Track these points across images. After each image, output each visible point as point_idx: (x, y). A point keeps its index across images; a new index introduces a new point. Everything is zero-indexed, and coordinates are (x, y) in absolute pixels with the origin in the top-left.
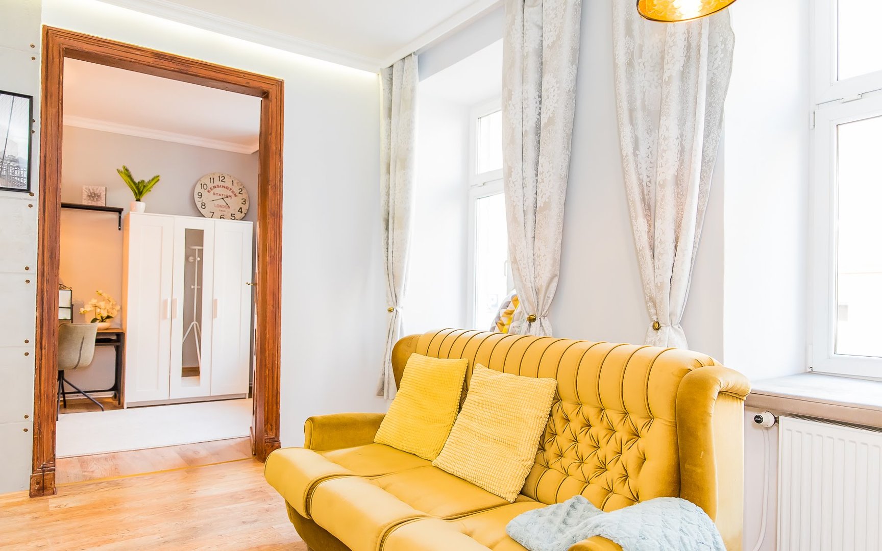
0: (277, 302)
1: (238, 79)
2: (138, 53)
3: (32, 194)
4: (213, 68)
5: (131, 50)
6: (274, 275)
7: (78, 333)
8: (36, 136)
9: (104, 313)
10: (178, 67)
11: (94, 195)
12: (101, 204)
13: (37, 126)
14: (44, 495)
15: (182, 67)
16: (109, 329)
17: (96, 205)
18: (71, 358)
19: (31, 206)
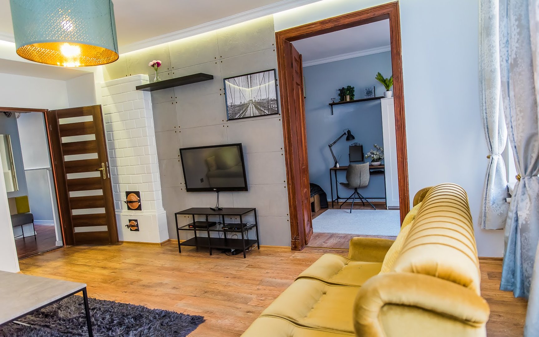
1: (368, 15)
2: (314, 26)
3: (280, 115)
4: (353, 15)
5: (311, 26)
7: (357, 169)
8: (278, 87)
9: (375, 157)
10: (333, 24)
11: (369, 92)
12: (373, 96)
13: (278, 82)
14: (296, 250)
15: (336, 23)
16: (380, 165)
17: (370, 97)
18: (356, 182)
19: (280, 120)
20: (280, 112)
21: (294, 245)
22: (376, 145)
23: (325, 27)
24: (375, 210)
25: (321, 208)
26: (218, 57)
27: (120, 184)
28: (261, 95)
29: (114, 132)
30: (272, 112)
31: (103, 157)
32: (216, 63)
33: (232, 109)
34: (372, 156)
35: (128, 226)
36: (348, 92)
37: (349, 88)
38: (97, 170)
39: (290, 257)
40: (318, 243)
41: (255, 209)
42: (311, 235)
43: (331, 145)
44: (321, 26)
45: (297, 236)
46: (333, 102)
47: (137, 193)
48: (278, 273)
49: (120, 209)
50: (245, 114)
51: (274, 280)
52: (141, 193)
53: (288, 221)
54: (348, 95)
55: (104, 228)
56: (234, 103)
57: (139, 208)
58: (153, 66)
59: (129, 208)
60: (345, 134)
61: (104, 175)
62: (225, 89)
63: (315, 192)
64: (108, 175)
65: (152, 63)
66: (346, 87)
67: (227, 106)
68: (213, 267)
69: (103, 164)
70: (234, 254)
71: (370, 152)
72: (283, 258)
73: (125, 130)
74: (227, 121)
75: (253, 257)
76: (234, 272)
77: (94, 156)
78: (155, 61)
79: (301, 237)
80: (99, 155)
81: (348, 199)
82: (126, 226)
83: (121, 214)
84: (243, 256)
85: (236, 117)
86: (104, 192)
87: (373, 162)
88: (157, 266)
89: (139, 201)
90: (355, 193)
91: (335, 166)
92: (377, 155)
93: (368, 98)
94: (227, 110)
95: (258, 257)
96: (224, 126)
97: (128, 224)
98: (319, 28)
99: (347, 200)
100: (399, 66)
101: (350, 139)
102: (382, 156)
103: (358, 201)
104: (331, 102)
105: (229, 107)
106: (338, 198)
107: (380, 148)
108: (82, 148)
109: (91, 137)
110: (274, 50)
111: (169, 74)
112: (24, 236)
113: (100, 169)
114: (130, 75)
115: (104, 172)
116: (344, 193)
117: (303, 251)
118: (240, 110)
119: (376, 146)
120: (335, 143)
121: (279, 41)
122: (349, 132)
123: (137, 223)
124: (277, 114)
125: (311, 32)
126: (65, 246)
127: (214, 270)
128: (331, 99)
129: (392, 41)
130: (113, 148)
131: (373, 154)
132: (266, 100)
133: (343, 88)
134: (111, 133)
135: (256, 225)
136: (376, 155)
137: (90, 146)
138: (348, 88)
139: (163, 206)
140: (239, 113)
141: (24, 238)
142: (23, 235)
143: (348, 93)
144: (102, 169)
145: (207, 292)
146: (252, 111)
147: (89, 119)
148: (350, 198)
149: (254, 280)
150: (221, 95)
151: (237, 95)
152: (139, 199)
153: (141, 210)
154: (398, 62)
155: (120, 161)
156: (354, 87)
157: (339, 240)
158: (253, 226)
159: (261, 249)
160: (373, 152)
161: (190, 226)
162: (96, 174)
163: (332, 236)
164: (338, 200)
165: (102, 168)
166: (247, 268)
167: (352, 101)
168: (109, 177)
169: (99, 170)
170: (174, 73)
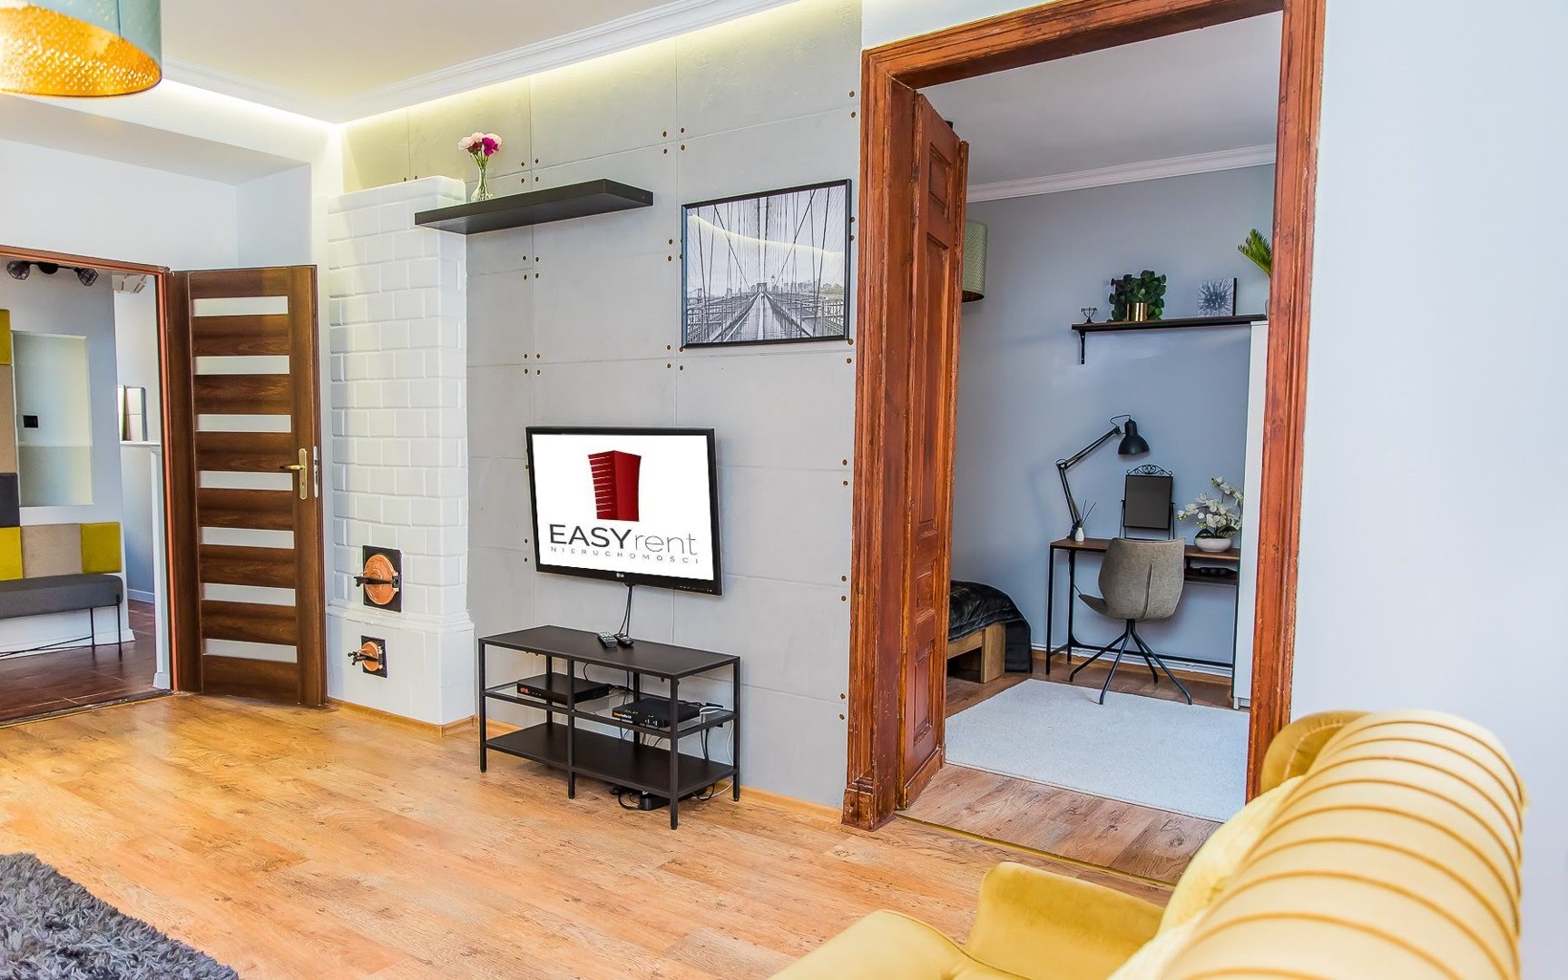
0: (1287, 539)
3: (850, 342)
6: (1281, 467)
7: (1139, 556)
8: (855, 244)
9: (1212, 522)
10: (1070, 25)
11: (1214, 298)
12: (1226, 312)
13: (855, 226)
14: (858, 826)
15: (1078, 22)
16: (1229, 551)
17: (1215, 314)
18: (1131, 600)
19: (849, 361)
20: (853, 335)
21: (852, 805)
22: (1219, 480)
23: (1038, 33)
24: (1190, 703)
25: (1006, 671)
26: (673, 132)
27: (352, 521)
28: (794, 271)
29: (349, 355)
30: (826, 330)
31: (306, 431)
32: (665, 151)
33: (699, 309)
34: (1201, 516)
35: (356, 657)
36: (1143, 291)
37: (1148, 280)
38: (283, 469)
39: (828, 853)
40: (948, 807)
41: (736, 662)
42: (933, 772)
43: (1066, 464)
44: (1024, 30)
45: (866, 775)
46: (1089, 321)
47: (394, 556)
48: (754, 915)
49: (346, 597)
50: (738, 332)
51: (728, 942)
52: (403, 557)
53: (842, 717)
54: (1140, 302)
55: (288, 654)
56: (707, 291)
57: (395, 604)
58: (474, 148)
59: (368, 602)
60: (1117, 431)
61: (302, 487)
62: (684, 240)
63: (990, 617)
64: (316, 487)
65: (469, 141)
66: (1136, 275)
67: (685, 300)
68: (554, 847)
69: (303, 452)
70: (647, 808)
71: (1197, 503)
72: (799, 852)
73: (378, 350)
74: (681, 350)
75: (703, 829)
76: (609, 882)
77: (279, 424)
78: (479, 136)
79: (880, 781)
80: (296, 423)
81: (1103, 650)
82: (350, 655)
83: (344, 615)
84: (668, 819)
85: (711, 339)
86: (298, 540)
87: (1204, 537)
88: (384, 812)
89: (397, 582)
90: (1125, 635)
91: (1072, 537)
92: (1220, 515)
93: (1208, 316)
94: (685, 314)
95: (721, 831)
96: (669, 366)
97: (358, 648)
98: (1014, 38)
99: (1099, 655)
100: (1303, 191)
101: (1133, 450)
102: (1236, 522)
103: (1139, 661)
104: (1082, 321)
105: (691, 301)
106: (1072, 642)
107: (1232, 493)
108: (248, 395)
109: (278, 365)
110: (853, 115)
111: (523, 180)
112: (93, 640)
113: (292, 467)
114: (416, 178)
115: (304, 478)
116: (1091, 631)
117: (881, 832)
118: (724, 315)
119: (1219, 485)
120: (1079, 458)
121: (872, 80)
122: (1131, 426)
123: (384, 651)
124: (840, 338)
125: (985, 50)
126: (176, 692)
127: (547, 858)
128: (1083, 310)
129: (1284, 94)
130: (340, 405)
131: (1206, 509)
132: (811, 288)
133: (1127, 278)
134: (342, 359)
135: (736, 716)
136: (1215, 514)
137: (273, 392)
138: (1143, 279)
139: (469, 605)
140: (720, 324)
141: (93, 646)
142: (93, 637)
143: (1144, 295)
144: (298, 467)
145: (476, 952)
146: (761, 322)
147: (275, 306)
148: (1109, 649)
149: (660, 928)
150: (670, 259)
151: (721, 262)
152: (396, 574)
153: (400, 611)
154: (1301, 176)
155: (357, 449)
156: (1164, 277)
157: (1024, 808)
158: (727, 719)
159: (744, 800)
160: (1208, 503)
161: (522, 690)
162: (279, 482)
163: (1006, 785)
164: (1069, 651)
165: (298, 464)
166: (661, 873)
167: (1154, 324)
168: (316, 495)
169: (290, 471)
170: (537, 179)
